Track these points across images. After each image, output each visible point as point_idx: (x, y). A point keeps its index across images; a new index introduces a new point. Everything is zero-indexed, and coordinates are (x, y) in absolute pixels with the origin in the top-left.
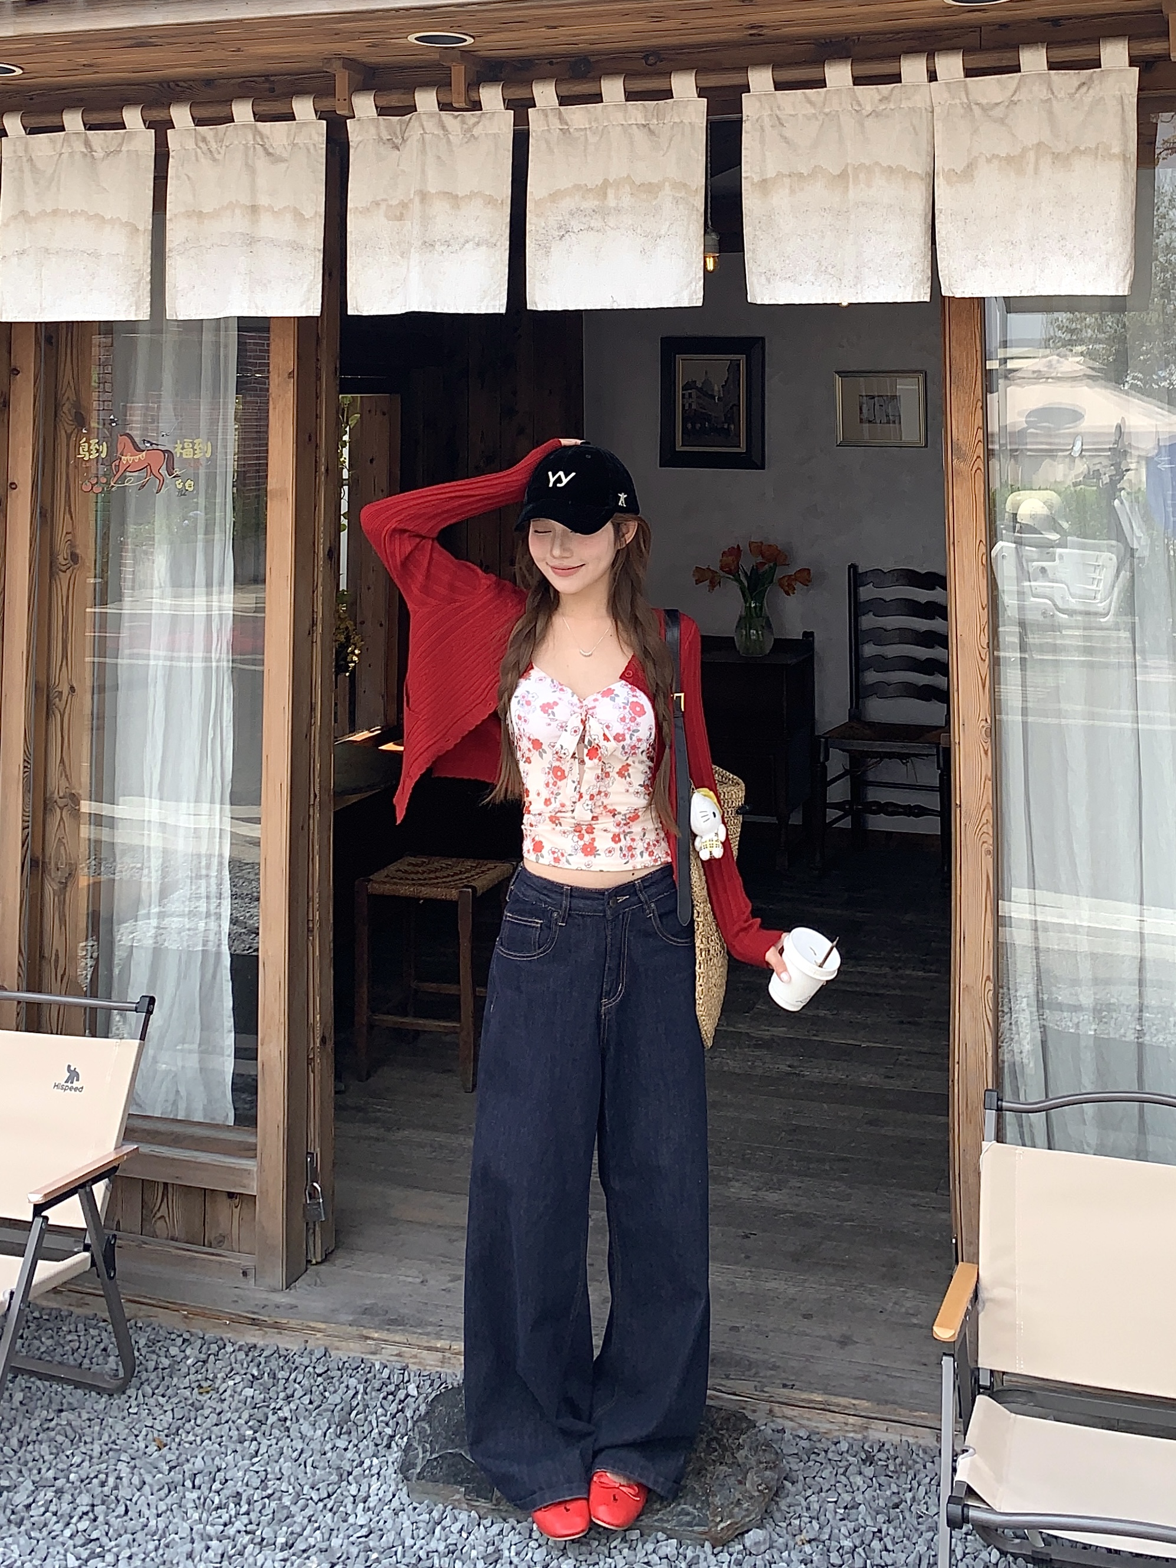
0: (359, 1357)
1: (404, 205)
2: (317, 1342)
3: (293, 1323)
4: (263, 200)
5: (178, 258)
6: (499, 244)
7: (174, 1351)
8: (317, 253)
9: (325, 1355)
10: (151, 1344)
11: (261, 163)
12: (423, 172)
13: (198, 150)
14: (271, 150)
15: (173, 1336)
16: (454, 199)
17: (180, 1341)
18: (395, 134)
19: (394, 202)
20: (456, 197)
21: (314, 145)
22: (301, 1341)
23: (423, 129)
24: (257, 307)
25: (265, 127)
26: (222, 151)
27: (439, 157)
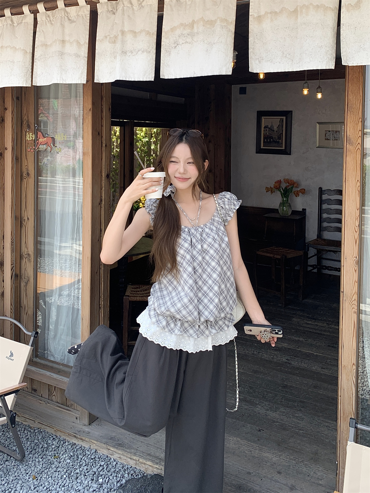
0: (106, 455)
1: (116, 37)
2: (94, 447)
3: (87, 439)
4: (67, 38)
5: (38, 62)
6: (151, 52)
7: (49, 442)
8: (85, 58)
9: (95, 452)
10: (43, 438)
11: (67, 23)
12: (123, 22)
13: (47, 20)
14: (70, 18)
15: (50, 437)
16: (134, 33)
17: (52, 439)
18: (114, 8)
19: (112, 36)
20: (135, 33)
21: (85, 15)
22: (89, 445)
23: (124, 5)
24: (63, 80)
25: (68, 9)
26: (54, 20)
27: (129, 16)
